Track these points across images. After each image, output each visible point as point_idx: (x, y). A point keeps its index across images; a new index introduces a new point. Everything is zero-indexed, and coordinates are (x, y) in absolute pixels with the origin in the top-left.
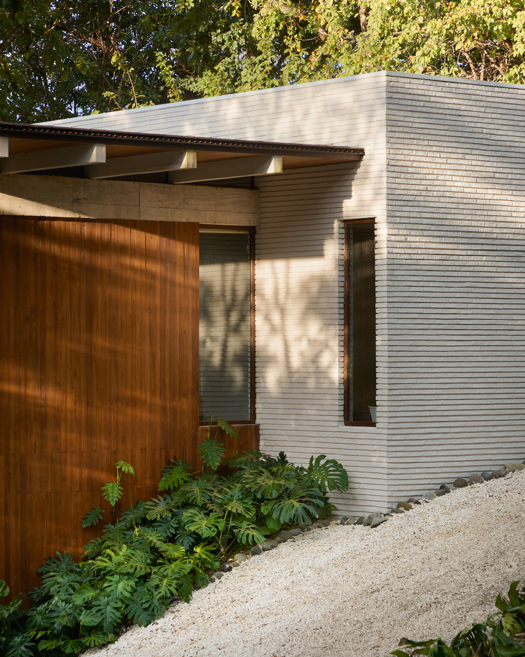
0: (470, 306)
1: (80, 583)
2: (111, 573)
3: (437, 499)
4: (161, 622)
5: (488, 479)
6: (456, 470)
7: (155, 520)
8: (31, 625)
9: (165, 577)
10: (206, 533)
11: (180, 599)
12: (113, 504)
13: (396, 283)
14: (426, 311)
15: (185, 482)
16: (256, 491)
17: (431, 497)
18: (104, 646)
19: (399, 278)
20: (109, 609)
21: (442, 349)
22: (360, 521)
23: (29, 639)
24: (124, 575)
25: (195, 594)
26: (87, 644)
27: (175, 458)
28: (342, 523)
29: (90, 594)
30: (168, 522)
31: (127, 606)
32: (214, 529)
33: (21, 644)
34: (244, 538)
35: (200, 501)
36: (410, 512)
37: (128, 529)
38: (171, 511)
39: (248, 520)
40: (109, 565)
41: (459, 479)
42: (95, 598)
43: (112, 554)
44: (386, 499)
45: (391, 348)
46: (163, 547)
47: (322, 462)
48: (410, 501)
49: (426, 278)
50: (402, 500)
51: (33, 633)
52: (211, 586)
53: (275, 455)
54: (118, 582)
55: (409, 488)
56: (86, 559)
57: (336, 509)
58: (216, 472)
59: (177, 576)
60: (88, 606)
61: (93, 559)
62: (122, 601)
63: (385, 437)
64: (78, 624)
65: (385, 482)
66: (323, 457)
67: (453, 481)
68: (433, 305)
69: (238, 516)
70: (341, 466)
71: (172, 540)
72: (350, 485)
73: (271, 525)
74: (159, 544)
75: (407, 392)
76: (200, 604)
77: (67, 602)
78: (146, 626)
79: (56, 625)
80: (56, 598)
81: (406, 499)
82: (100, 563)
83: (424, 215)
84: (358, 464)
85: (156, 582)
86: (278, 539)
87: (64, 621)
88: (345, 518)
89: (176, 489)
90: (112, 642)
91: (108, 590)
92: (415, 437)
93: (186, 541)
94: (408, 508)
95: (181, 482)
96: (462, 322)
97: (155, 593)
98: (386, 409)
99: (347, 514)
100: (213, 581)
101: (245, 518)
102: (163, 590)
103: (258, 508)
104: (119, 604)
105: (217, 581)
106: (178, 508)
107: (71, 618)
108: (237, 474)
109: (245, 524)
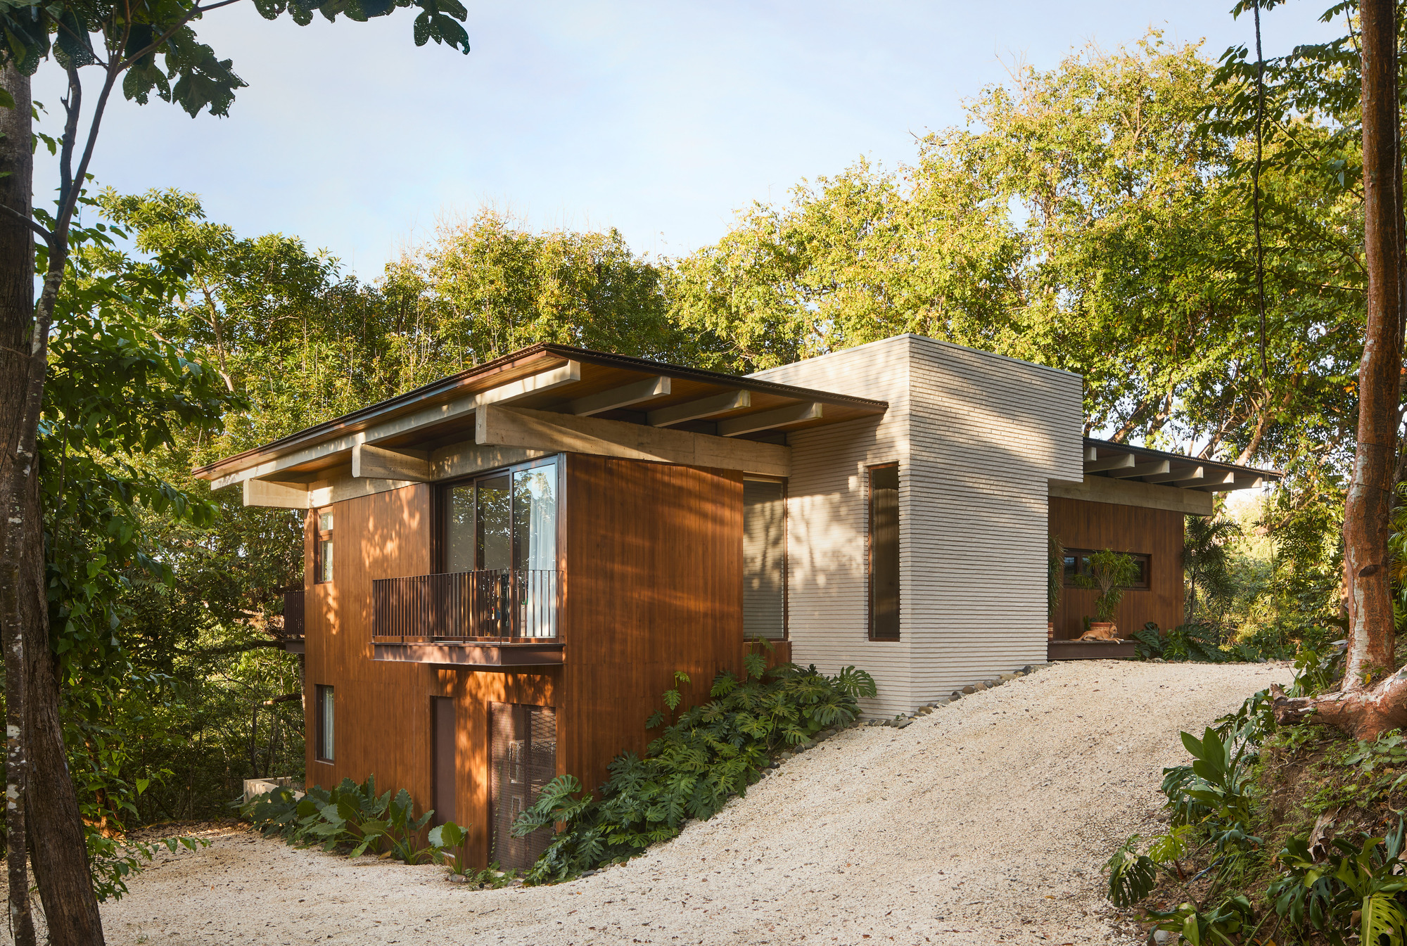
0: (974, 540)
1: (645, 779)
2: (672, 771)
3: (952, 703)
4: (719, 816)
5: (990, 687)
6: (964, 679)
7: (710, 723)
8: (601, 820)
9: (723, 774)
10: (757, 734)
11: (736, 794)
12: (673, 708)
13: (917, 517)
14: (940, 542)
15: (734, 689)
16: (799, 697)
17: (947, 703)
18: (668, 840)
19: (920, 513)
20: (673, 805)
21: (952, 575)
22: (887, 723)
23: (599, 834)
24: (685, 773)
25: (749, 789)
26: (653, 838)
27: (724, 669)
28: (870, 725)
29: (655, 791)
30: (720, 724)
31: (688, 801)
32: (764, 730)
33: (592, 838)
34: (792, 738)
35: (748, 704)
36: (932, 715)
37: (686, 731)
38: (722, 714)
39: (793, 722)
40: (672, 764)
41: (967, 687)
42: (660, 795)
43: (674, 753)
44: (910, 704)
45: (914, 573)
46: (718, 746)
47: (852, 672)
48: (929, 706)
49: (940, 515)
50: (922, 704)
51: (603, 828)
52: (762, 782)
53: (806, 667)
54: (680, 780)
55: (927, 694)
56: (649, 757)
57: (862, 712)
58: (760, 681)
59: (733, 773)
60: (654, 802)
61: (656, 756)
62: (684, 796)
63: (909, 650)
64: (644, 819)
65: (909, 689)
66: (852, 667)
67: (962, 688)
68: (946, 538)
69: (782, 719)
70: (868, 675)
71: (724, 740)
72: (878, 692)
73: (812, 727)
74: (715, 744)
75: (926, 612)
76: (755, 799)
77: (634, 798)
78: (706, 821)
79: (624, 820)
80: (624, 795)
81: (926, 704)
82: (661, 761)
83: (938, 460)
84: (882, 673)
85: (715, 779)
86: (817, 738)
87: (632, 817)
88: (873, 721)
89: (726, 696)
90: (676, 836)
91: (672, 787)
92: (932, 650)
93: (737, 741)
94: (929, 712)
95: (730, 690)
96: (968, 553)
97: (714, 790)
98: (909, 626)
99: (872, 716)
100: (763, 777)
101: (790, 721)
102: (721, 787)
103: (800, 712)
104: (683, 801)
105: (767, 777)
106: (728, 711)
107: (638, 813)
108: (778, 682)
109: (791, 727)
